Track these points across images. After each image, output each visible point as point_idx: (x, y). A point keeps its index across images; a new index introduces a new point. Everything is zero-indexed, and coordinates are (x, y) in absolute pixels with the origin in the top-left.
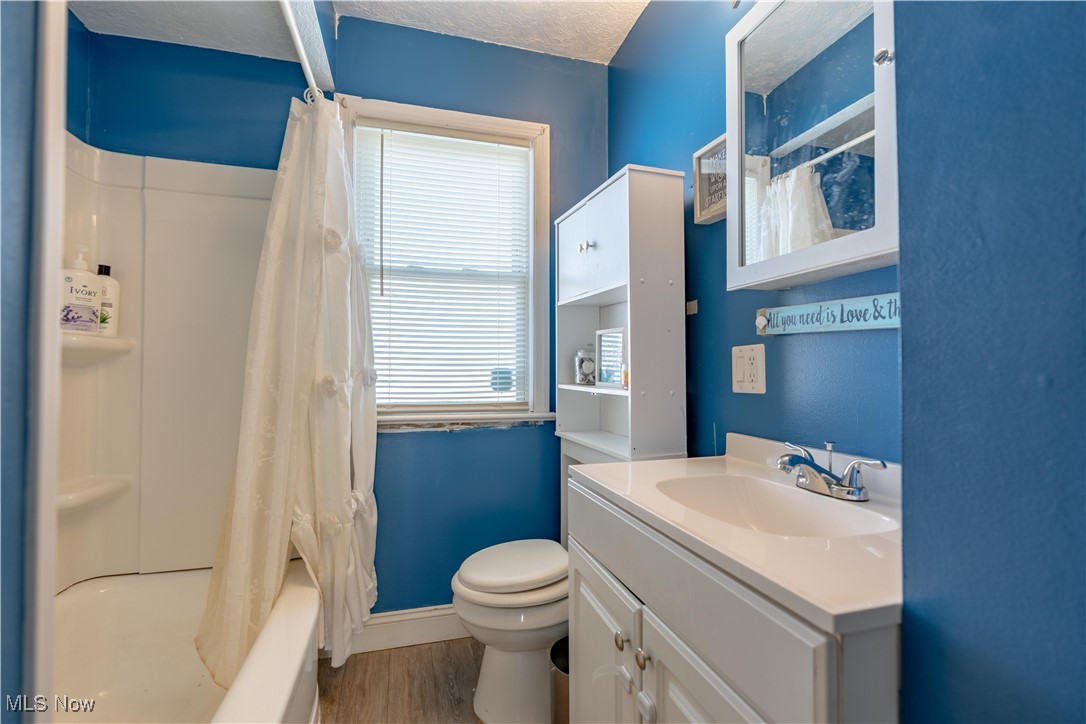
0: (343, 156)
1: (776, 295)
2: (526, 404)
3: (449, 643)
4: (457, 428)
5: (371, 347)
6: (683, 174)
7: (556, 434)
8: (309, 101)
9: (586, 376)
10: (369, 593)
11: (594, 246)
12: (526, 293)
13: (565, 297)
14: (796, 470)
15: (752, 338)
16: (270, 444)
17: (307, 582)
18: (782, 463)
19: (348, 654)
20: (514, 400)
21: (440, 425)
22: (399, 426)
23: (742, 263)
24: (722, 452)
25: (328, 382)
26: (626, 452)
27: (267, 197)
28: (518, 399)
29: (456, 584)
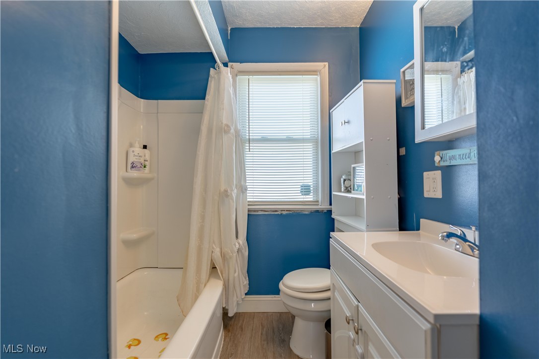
0: (231, 91)
2: (318, 201)
3: (281, 314)
4: (284, 213)
5: (245, 175)
6: (395, 81)
7: (332, 216)
8: (217, 69)
9: (347, 188)
10: (244, 286)
11: (348, 122)
12: (317, 147)
13: (336, 148)
14: (453, 240)
15: (434, 168)
16: (203, 218)
17: (218, 278)
18: (443, 236)
19: (235, 311)
20: (312, 199)
21: (276, 211)
22: (258, 211)
23: (423, 128)
24: (418, 229)
25: (226, 191)
26: (364, 227)
27: (201, 112)
28: (313, 199)
29: (281, 286)
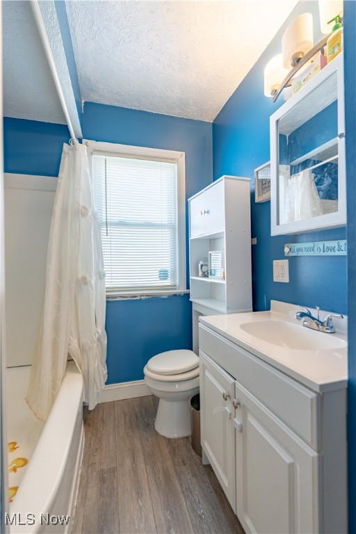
0: (88, 171)
1: (294, 238)
2: (175, 286)
3: (141, 398)
4: (143, 298)
5: (103, 260)
6: (249, 179)
7: (190, 300)
8: (71, 144)
9: (204, 273)
10: (104, 376)
11: (208, 212)
12: (175, 233)
13: (194, 235)
14: (303, 319)
15: (282, 257)
16: (58, 308)
17: (76, 371)
18: (297, 316)
19: (96, 404)
20: (169, 284)
21: (135, 297)
22: (116, 297)
23: (278, 224)
24: (269, 309)
25: (84, 278)
26: (224, 309)
27: (54, 190)
28: (172, 283)
29: (146, 371)
